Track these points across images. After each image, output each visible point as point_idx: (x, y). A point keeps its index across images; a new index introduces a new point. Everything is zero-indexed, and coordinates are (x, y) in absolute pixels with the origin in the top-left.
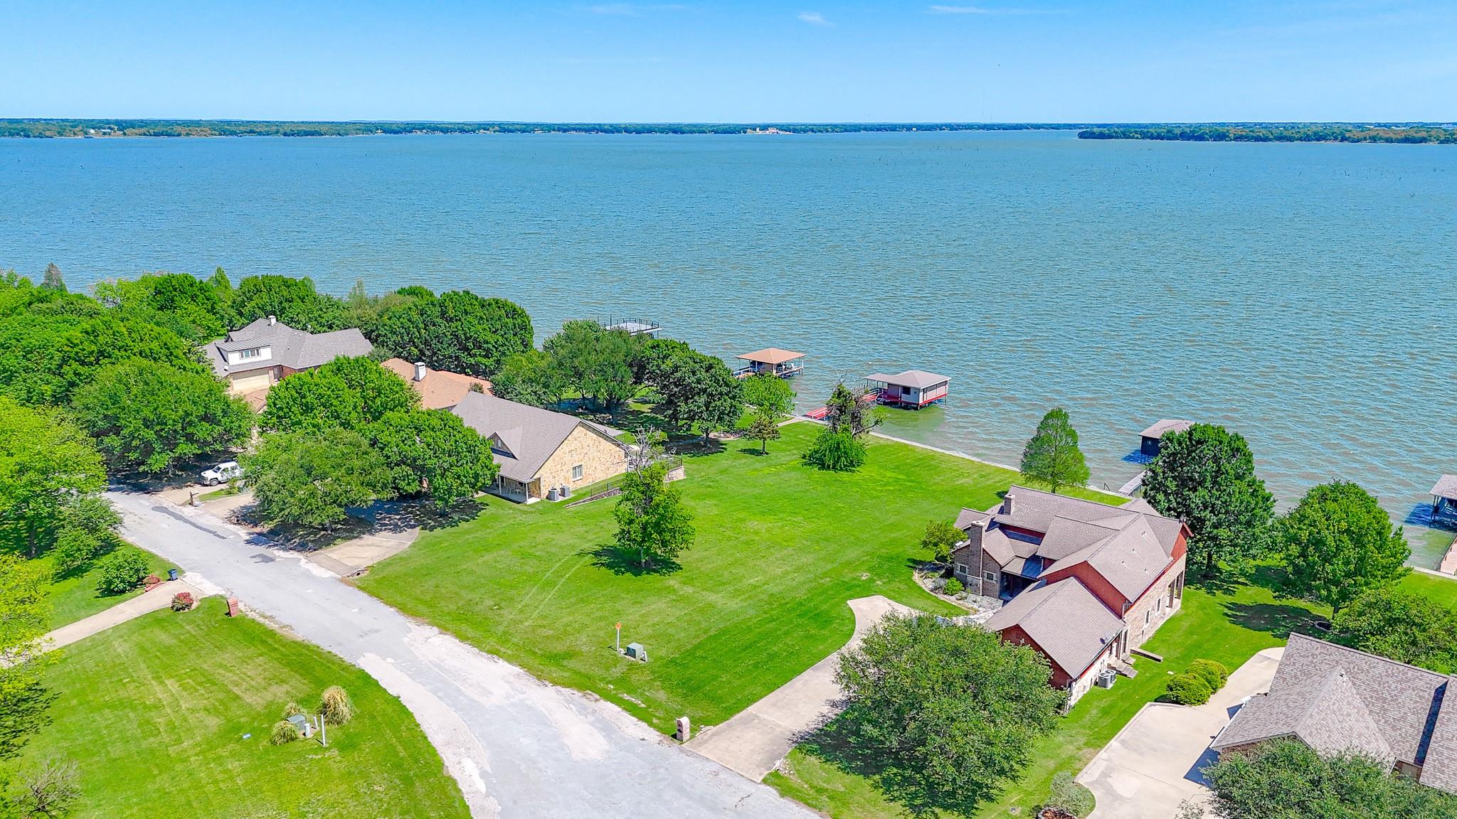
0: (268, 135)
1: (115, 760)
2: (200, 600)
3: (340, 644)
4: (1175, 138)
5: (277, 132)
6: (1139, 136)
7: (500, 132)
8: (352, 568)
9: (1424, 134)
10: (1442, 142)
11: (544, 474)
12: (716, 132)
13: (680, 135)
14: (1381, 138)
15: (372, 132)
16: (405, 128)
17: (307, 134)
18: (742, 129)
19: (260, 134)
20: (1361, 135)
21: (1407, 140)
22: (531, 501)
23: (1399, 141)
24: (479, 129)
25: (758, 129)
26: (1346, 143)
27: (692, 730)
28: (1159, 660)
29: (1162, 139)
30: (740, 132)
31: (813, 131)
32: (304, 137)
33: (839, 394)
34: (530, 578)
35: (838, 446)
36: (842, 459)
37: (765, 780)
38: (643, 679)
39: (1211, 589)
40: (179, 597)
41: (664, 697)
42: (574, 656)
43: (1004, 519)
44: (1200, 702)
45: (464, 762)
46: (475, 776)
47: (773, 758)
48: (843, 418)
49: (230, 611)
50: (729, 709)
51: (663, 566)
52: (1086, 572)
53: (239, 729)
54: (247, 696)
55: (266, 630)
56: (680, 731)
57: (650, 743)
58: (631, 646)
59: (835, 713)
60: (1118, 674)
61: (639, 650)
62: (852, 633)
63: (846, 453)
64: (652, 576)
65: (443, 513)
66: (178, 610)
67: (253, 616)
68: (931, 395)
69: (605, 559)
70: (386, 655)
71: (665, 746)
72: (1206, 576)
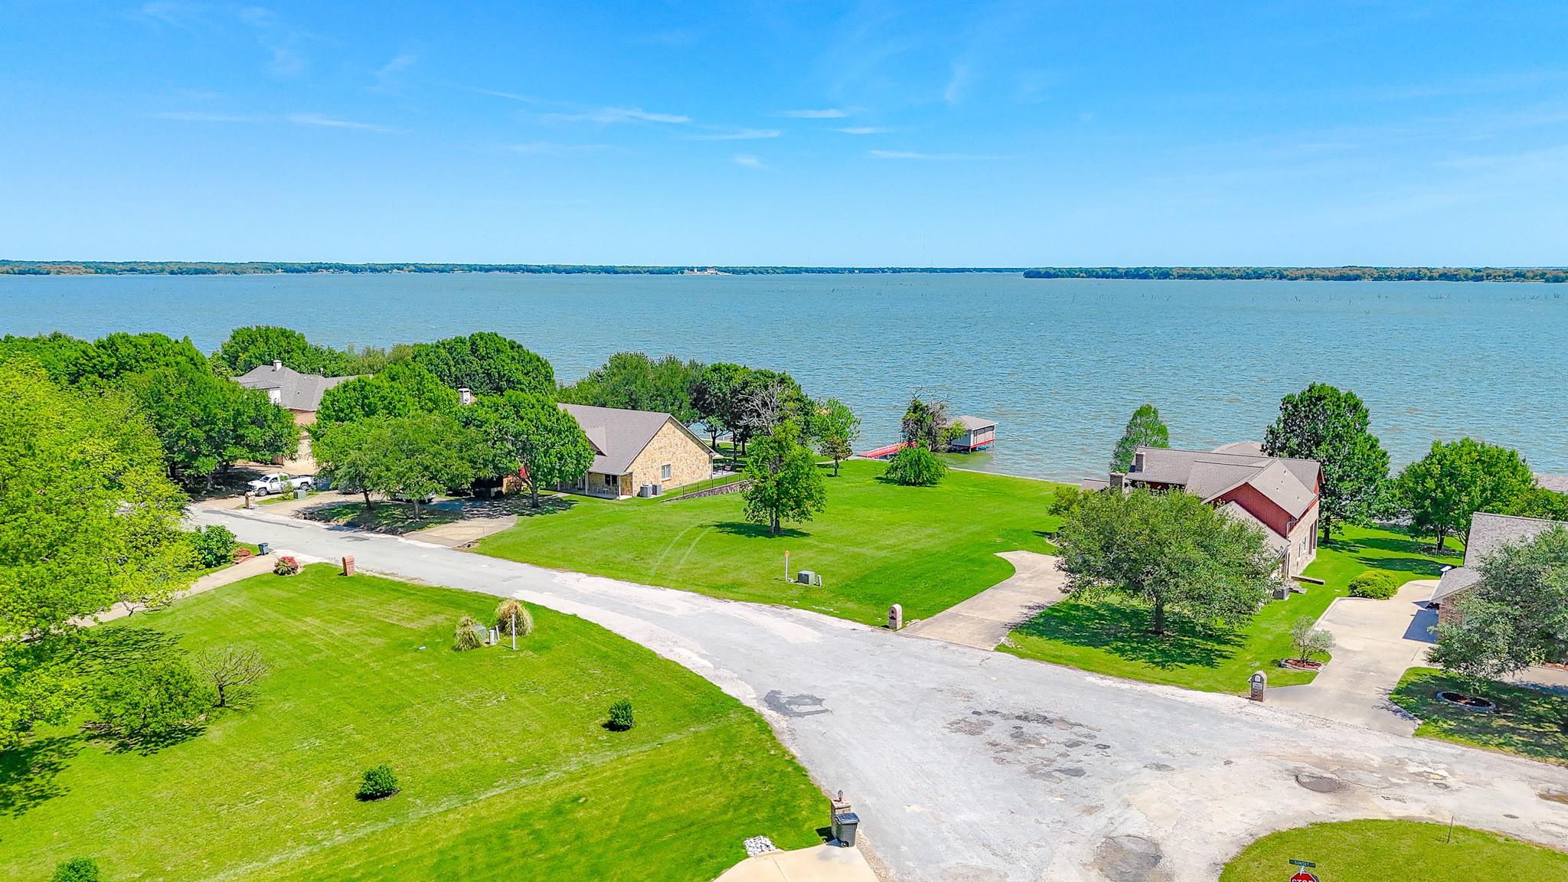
0: (152, 273)
1: (283, 670)
2: (304, 567)
3: (484, 586)
5: (162, 271)
6: (1085, 275)
7: (415, 271)
8: (459, 541)
9: (1359, 272)
10: (1375, 279)
11: (636, 469)
12: (651, 273)
14: (1317, 276)
15: (271, 270)
16: (309, 268)
17: (197, 272)
18: (681, 270)
19: (142, 272)
20: (1299, 273)
21: (1342, 278)
22: (622, 497)
24: (392, 269)
25: (696, 270)
26: (1284, 281)
27: (904, 620)
28: (1322, 583)
30: (677, 273)
31: (753, 272)
33: (916, 408)
34: (659, 541)
35: (919, 460)
36: (924, 472)
37: (997, 649)
38: (824, 597)
39: (1335, 549)
40: (284, 560)
41: (855, 606)
42: (743, 585)
43: (1135, 476)
44: (1386, 596)
45: (677, 650)
46: (695, 658)
47: (995, 637)
48: (920, 433)
49: (345, 569)
50: (927, 610)
51: (792, 533)
52: (1246, 496)
53: (411, 644)
54: (404, 624)
55: (393, 582)
56: (892, 618)
57: (863, 632)
58: (803, 572)
59: (1035, 613)
60: (1291, 590)
61: (811, 575)
62: (1013, 570)
63: (928, 467)
64: (786, 539)
65: (535, 505)
66: (282, 574)
67: (372, 574)
68: (982, 438)
69: (729, 529)
70: (541, 590)
71: (880, 633)
72: (1325, 542)
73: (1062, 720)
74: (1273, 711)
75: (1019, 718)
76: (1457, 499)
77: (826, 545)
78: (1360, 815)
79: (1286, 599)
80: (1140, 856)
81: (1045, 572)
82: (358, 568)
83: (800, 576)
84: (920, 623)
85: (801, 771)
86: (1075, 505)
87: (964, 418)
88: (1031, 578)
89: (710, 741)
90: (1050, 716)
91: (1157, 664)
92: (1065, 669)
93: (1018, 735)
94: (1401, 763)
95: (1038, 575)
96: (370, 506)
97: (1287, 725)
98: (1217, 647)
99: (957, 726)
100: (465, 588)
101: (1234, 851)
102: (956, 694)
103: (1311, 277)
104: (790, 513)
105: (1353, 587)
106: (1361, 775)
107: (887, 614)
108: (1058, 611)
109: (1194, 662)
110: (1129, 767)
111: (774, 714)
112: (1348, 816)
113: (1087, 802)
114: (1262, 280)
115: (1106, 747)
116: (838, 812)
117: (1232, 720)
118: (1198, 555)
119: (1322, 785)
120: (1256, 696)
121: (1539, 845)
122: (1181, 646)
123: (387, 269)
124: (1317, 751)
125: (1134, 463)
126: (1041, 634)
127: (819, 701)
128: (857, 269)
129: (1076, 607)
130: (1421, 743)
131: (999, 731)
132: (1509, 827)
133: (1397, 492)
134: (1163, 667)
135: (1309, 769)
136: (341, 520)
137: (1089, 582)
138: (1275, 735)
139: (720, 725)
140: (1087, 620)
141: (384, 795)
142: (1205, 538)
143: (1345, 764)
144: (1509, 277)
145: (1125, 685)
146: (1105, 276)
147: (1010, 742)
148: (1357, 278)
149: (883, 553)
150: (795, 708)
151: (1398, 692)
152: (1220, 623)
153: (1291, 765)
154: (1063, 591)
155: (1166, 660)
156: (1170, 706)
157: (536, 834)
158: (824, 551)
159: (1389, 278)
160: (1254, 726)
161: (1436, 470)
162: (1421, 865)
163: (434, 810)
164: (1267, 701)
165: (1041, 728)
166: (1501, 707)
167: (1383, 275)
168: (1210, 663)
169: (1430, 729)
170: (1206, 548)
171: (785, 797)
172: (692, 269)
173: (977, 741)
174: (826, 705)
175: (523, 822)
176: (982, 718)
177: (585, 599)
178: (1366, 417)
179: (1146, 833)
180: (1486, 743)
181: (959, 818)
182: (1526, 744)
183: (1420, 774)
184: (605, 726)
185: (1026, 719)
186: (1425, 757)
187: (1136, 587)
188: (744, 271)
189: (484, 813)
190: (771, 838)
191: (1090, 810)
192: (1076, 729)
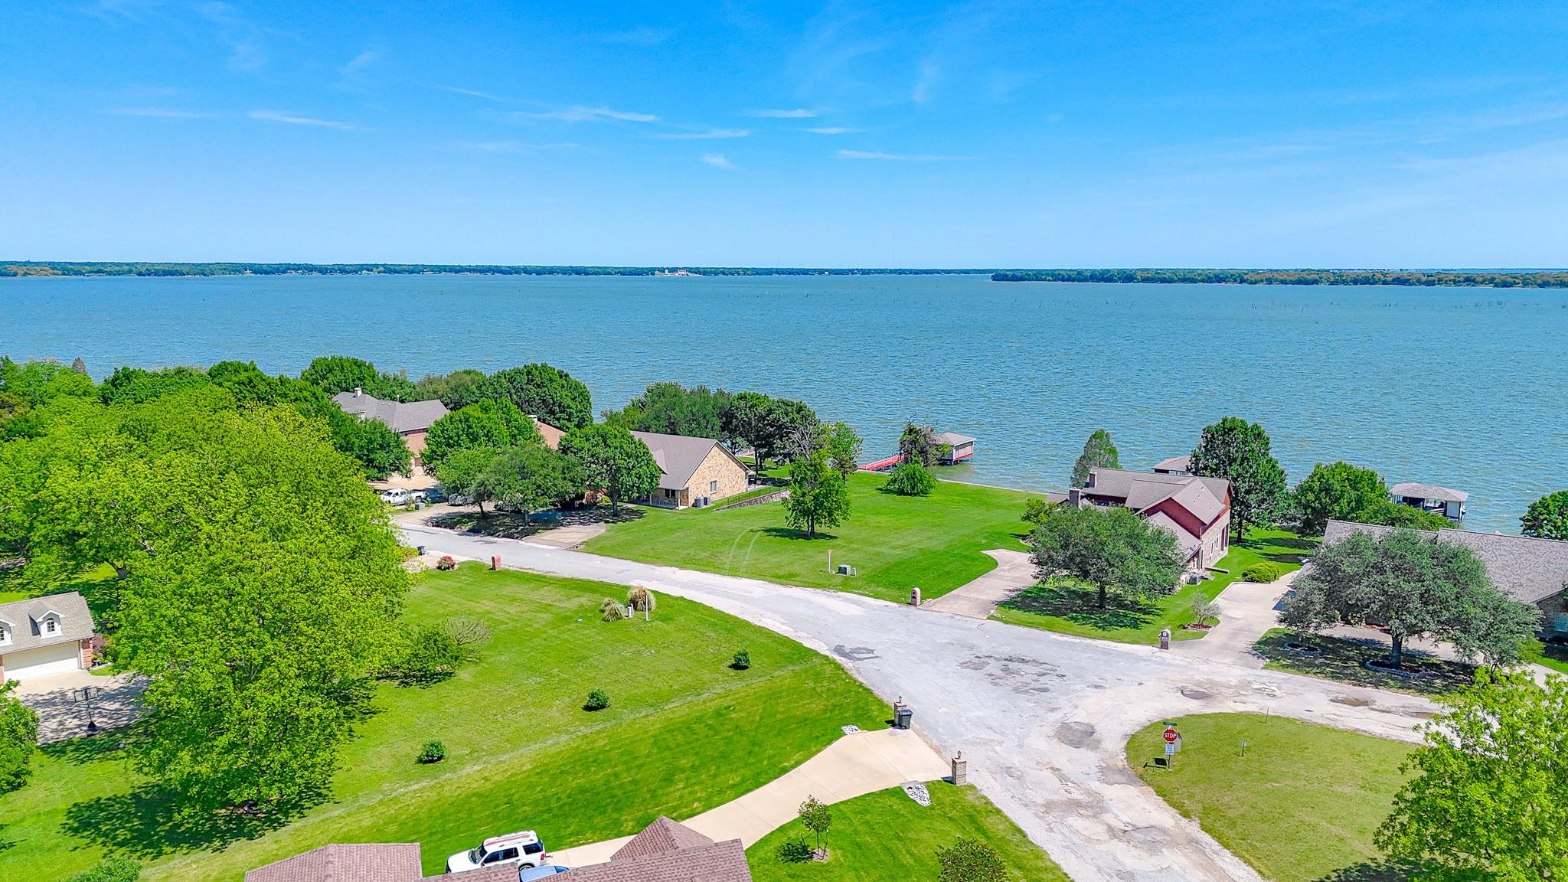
2: (460, 564)
3: (605, 577)
4: (1085, 280)
5: (130, 272)
7: (385, 272)
8: (568, 543)
9: (1316, 277)
10: (1332, 284)
11: (691, 484)
12: (623, 274)
13: (584, 277)
14: (1276, 280)
15: (239, 271)
16: (278, 269)
17: (166, 273)
18: (652, 271)
19: (109, 273)
20: (1258, 278)
21: (1300, 282)
22: (681, 508)
23: (1293, 283)
24: (360, 270)
25: (666, 271)
26: (1245, 284)
27: (922, 599)
28: (1225, 572)
29: (1073, 280)
30: (648, 275)
31: (724, 274)
32: (162, 277)
33: (911, 431)
34: (724, 543)
35: (914, 474)
36: (919, 485)
37: (988, 618)
38: (860, 584)
39: (1244, 547)
40: (445, 559)
41: (884, 590)
42: (797, 575)
43: (1089, 491)
44: (1268, 581)
45: (764, 620)
46: (778, 624)
47: (986, 610)
48: (914, 452)
49: (494, 566)
50: (936, 592)
51: (823, 536)
52: (1170, 508)
53: (571, 618)
54: (557, 604)
55: (533, 575)
56: (914, 597)
57: (892, 607)
58: (842, 566)
59: (1014, 594)
60: (1202, 577)
61: (849, 568)
62: (997, 564)
63: (921, 480)
64: (820, 541)
65: (615, 515)
66: (445, 569)
67: (514, 569)
68: (962, 453)
69: (774, 533)
70: (650, 579)
71: (905, 608)
72: (1238, 541)
73: (1034, 661)
74: (1174, 655)
75: (1006, 660)
76: (1331, 509)
77: (852, 546)
78: (1217, 711)
79: (1198, 584)
80: (1082, 732)
81: (1021, 565)
82: (504, 564)
83: (840, 568)
84: (933, 601)
85: (869, 691)
86: (1042, 514)
87: (948, 434)
88: (1009, 570)
89: (804, 675)
90: (1026, 659)
91: (1100, 627)
92: (1036, 630)
93: (1006, 669)
94: (1250, 683)
95: (1016, 567)
96: (484, 516)
97: (1181, 663)
98: (1143, 616)
99: (965, 665)
100: (592, 579)
101: (1138, 729)
102: (963, 646)
103: (1270, 281)
104: (823, 521)
105: (1245, 575)
106: (1223, 690)
107: (910, 595)
108: (1031, 593)
109: (1125, 626)
110: (1078, 687)
111: (842, 658)
112: (1208, 711)
113: (1050, 706)
114: (1223, 284)
115: (1063, 676)
116: (899, 709)
117: (1146, 660)
118: (1127, 551)
119: (1195, 695)
120: (1164, 646)
121: (1321, 724)
122: (1119, 616)
123: (357, 269)
124: (1197, 677)
125: (1088, 481)
126: (1019, 608)
127: (872, 651)
128: (827, 270)
129: (1043, 590)
130: (1265, 672)
131: (994, 667)
132: (1306, 716)
133: (1292, 502)
134: (1104, 629)
135: (1190, 687)
136: (463, 527)
137: (1053, 571)
138: (1171, 668)
139: (808, 666)
140: (1052, 599)
141: (603, 707)
142: (1134, 540)
143: (1213, 684)
144: (1460, 282)
145: (1077, 640)
146: (1070, 279)
147: (1001, 674)
148: (1314, 282)
149: (897, 552)
150: (856, 655)
151: (1259, 643)
152: (1142, 599)
153: (1180, 685)
154: (1035, 578)
155: (1106, 625)
156: (1106, 652)
157: (710, 727)
158: (853, 550)
159: (1345, 282)
160: (1159, 664)
161: (1316, 486)
162: (1246, 734)
163: (637, 715)
164: (1171, 649)
165: (1021, 665)
166: (1325, 651)
167: (1339, 279)
168: (1136, 627)
169: (1274, 664)
170: (1134, 547)
171: (861, 704)
172: (662, 270)
173: (980, 674)
174: (876, 653)
175: (699, 720)
176: (981, 660)
177: (685, 586)
178: (1268, 443)
179: (1086, 721)
180: (1307, 672)
181: (971, 715)
182: (1332, 672)
183: (1259, 689)
184: (730, 667)
185: (1011, 660)
186: (1265, 680)
187: (1085, 574)
188: (715, 272)
189: (671, 716)
190: (857, 726)
191: (1053, 710)
192: (1044, 666)
